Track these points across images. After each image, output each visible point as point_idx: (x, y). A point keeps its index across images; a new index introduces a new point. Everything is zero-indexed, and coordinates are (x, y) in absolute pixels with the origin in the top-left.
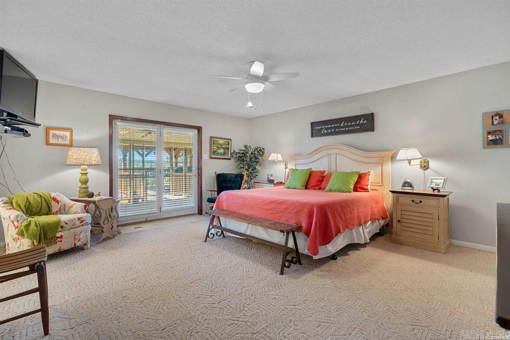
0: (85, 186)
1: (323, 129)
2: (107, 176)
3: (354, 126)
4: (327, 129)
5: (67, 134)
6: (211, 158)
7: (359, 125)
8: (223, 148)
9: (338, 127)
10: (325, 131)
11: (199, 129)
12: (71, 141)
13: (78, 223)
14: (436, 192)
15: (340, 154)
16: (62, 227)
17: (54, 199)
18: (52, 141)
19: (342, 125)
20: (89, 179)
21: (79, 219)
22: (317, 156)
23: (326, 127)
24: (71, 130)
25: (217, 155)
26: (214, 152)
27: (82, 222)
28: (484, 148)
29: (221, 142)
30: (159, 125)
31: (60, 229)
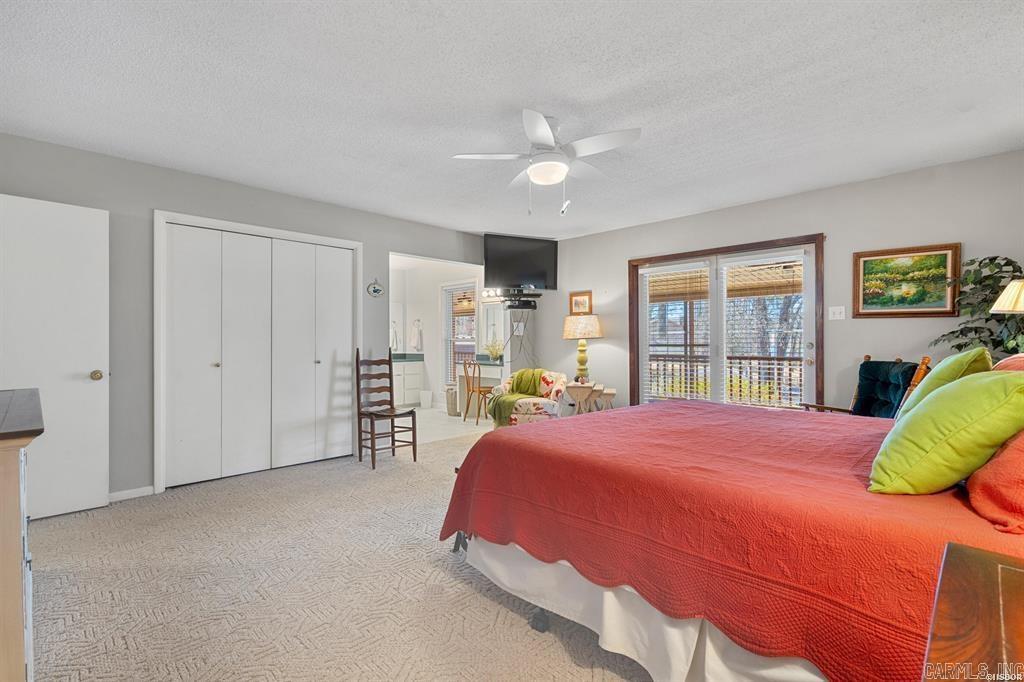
0: (583, 367)
2: (624, 355)
5: (586, 298)
6: (857, 315)
8: (912, 280)
11: (817, 240)
12: (591, 307)
13: (533, 409)
16: (516, 409)
17: (544, 379)
18: (575, 310)
20: (589, 359)
21: (535, 405)
24: (589, 293)
25: (884, 304)
26: (871, 298)
27: (538, 409)
29: (904, 261)
30: (713, 258)
31: (514, 411)
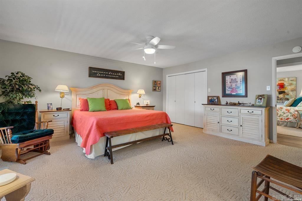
1: (98, 73)
3: (116, 75)
4: (101, 74)
7: (118, 76)
9: (107, 74)
10: (99, 75)
14: (147, 106)
15: (110, 90)
19: (110, 73)
22: (94, 90)
23: (100, 72)
28: (153, 91)
